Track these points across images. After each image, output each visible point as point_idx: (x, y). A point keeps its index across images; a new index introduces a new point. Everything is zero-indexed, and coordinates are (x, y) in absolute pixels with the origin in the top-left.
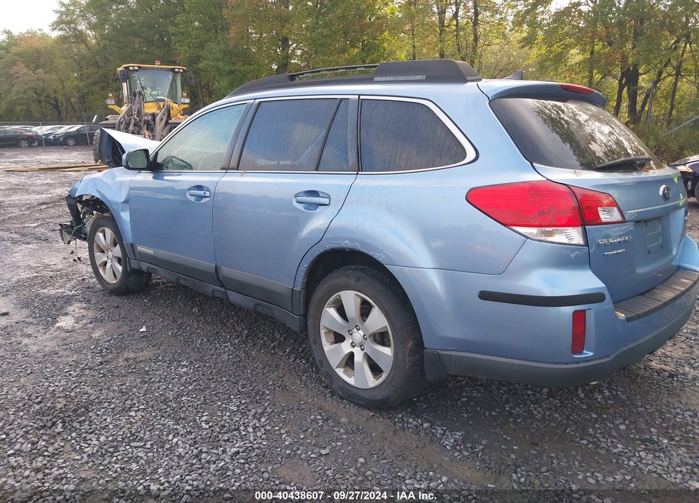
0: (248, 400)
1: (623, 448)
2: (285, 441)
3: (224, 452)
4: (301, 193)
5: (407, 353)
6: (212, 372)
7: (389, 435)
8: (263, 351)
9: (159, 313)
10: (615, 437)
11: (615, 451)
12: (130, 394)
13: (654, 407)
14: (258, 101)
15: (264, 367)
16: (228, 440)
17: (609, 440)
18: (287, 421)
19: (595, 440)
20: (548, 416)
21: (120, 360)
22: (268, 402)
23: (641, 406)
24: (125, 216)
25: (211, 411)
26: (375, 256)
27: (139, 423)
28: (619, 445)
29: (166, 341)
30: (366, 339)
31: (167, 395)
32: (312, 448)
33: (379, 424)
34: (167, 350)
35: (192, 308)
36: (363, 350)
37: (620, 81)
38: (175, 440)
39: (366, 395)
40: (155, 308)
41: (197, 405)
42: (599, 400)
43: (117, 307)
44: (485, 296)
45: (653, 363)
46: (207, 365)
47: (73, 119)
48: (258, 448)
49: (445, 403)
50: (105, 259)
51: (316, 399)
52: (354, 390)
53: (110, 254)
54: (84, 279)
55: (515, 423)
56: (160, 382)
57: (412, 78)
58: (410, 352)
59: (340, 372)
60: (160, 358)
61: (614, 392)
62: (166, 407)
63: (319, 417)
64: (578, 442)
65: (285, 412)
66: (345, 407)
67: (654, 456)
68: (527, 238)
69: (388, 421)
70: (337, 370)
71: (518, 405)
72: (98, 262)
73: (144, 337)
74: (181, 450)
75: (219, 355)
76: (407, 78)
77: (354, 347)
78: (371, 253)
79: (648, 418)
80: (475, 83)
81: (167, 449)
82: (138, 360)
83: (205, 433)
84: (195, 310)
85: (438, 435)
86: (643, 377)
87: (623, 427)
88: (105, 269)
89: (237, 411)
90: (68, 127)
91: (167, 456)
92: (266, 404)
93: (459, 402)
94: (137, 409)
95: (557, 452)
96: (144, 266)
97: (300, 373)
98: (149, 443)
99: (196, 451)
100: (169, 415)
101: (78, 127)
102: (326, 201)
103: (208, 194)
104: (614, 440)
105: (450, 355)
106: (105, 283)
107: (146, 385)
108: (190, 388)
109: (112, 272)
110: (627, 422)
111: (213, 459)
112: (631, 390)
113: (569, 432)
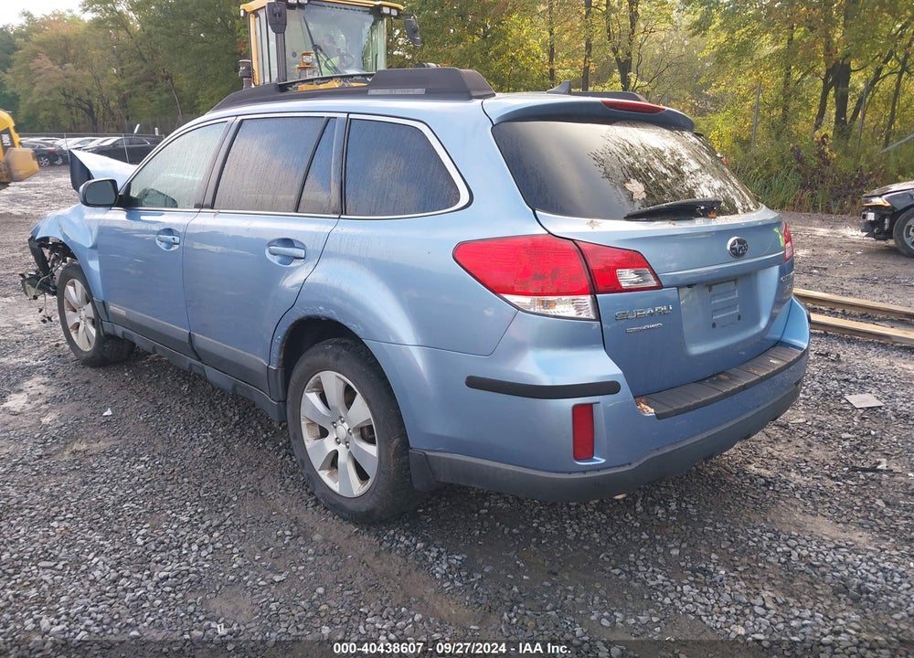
0: (207, 509)
1: (663, 581)
2: (235, 562)
3: (150, 576)
4: (273, 241)
5: (392, 453)
6: (174, 471)
7: (369, 558)
8: (249, 444)
9: (138, 391)
10: (660, 566)
11: (652, 583)
12: (61, 498)
13: (727, 526)
14: (240, 118)
15: (242, 465)
16: (160, 562)
17: (651, 569)
18: (247, 537)
19: (633, 568)
20: (585, 536)
21: (67, 453)
22: (231, 512)
23: (710, 525)
24: (94, 265)
25: (155, 522)
26: (352, 328)
27: (58, 537)
28: (659, 576)
29: (132, 429)
30: (351, 434)
31: (106, 500)
32: (264, 572)
33: (363, 543)
34: (130, 441)
35: (181, 385)
36: (348, 447)
37: (825, 81)
38: (96, 559)
39: (350, 505)
40: (135, 384)
41: (140, 514)
42: (660, 515)
43: (87, 382)
44: (474, 383)
45: (752, 467)
46: (172, 461)
47: (111, 129)
48: (195, 572)
49: (458, 515)
50: (77, 320)
51: (294, 508)
52: (337, 498)
53: (83, 314)
54: (57, 345)
55: (538, 544)
56: (105, 482)
57: (411, 91)
58: (395, 452)
59: (324, 475)
60: (117, 451)
61: (684, 505)
62: (99, 516)
63: (288, 533)
64: (609, 572)
65: (248, 525)
66: (326, 520)
67: (701, 591)
68: (519, 309)
69: (373, 540)
70: (320, 473)
71: (550, 520)
72: (70, 324)
73: (108, 422)
74: (97, 573)
75: (192, 448)
76: (405, 91)
77: (339, 443)
78: (347, 324)
79: (713, 540)
80: (479, 101)
81: (82, 572)
82: (89, 453)
83: (136, 551)
84: (185, 388)
85: (430, 560)
86: (731, 485)
87: (675, 552)
88: (77, 333)
89: (188, 522)
90: (102, 139)
91: (79, 580)
92: (227, 514)
93: (476, 515)
94: (62, 518)
95: (577, 585)
96: (119, 330)
97: (285, 475)
98: (63, 563)
99: (114, 575)
100: (100, 527)
101: (113, 140)
102: (300, 253)
103: (177, 239)
104: (657, 570)
105: (439, 457)
106: (79, 351)
107: (86, 487)
108: (139, 491)
109: (86, 337)
110: (684, 545)
111: (132, 586)
112: (707, 503)
113: (603, 558)
